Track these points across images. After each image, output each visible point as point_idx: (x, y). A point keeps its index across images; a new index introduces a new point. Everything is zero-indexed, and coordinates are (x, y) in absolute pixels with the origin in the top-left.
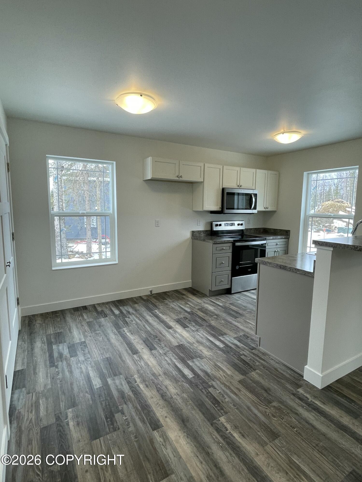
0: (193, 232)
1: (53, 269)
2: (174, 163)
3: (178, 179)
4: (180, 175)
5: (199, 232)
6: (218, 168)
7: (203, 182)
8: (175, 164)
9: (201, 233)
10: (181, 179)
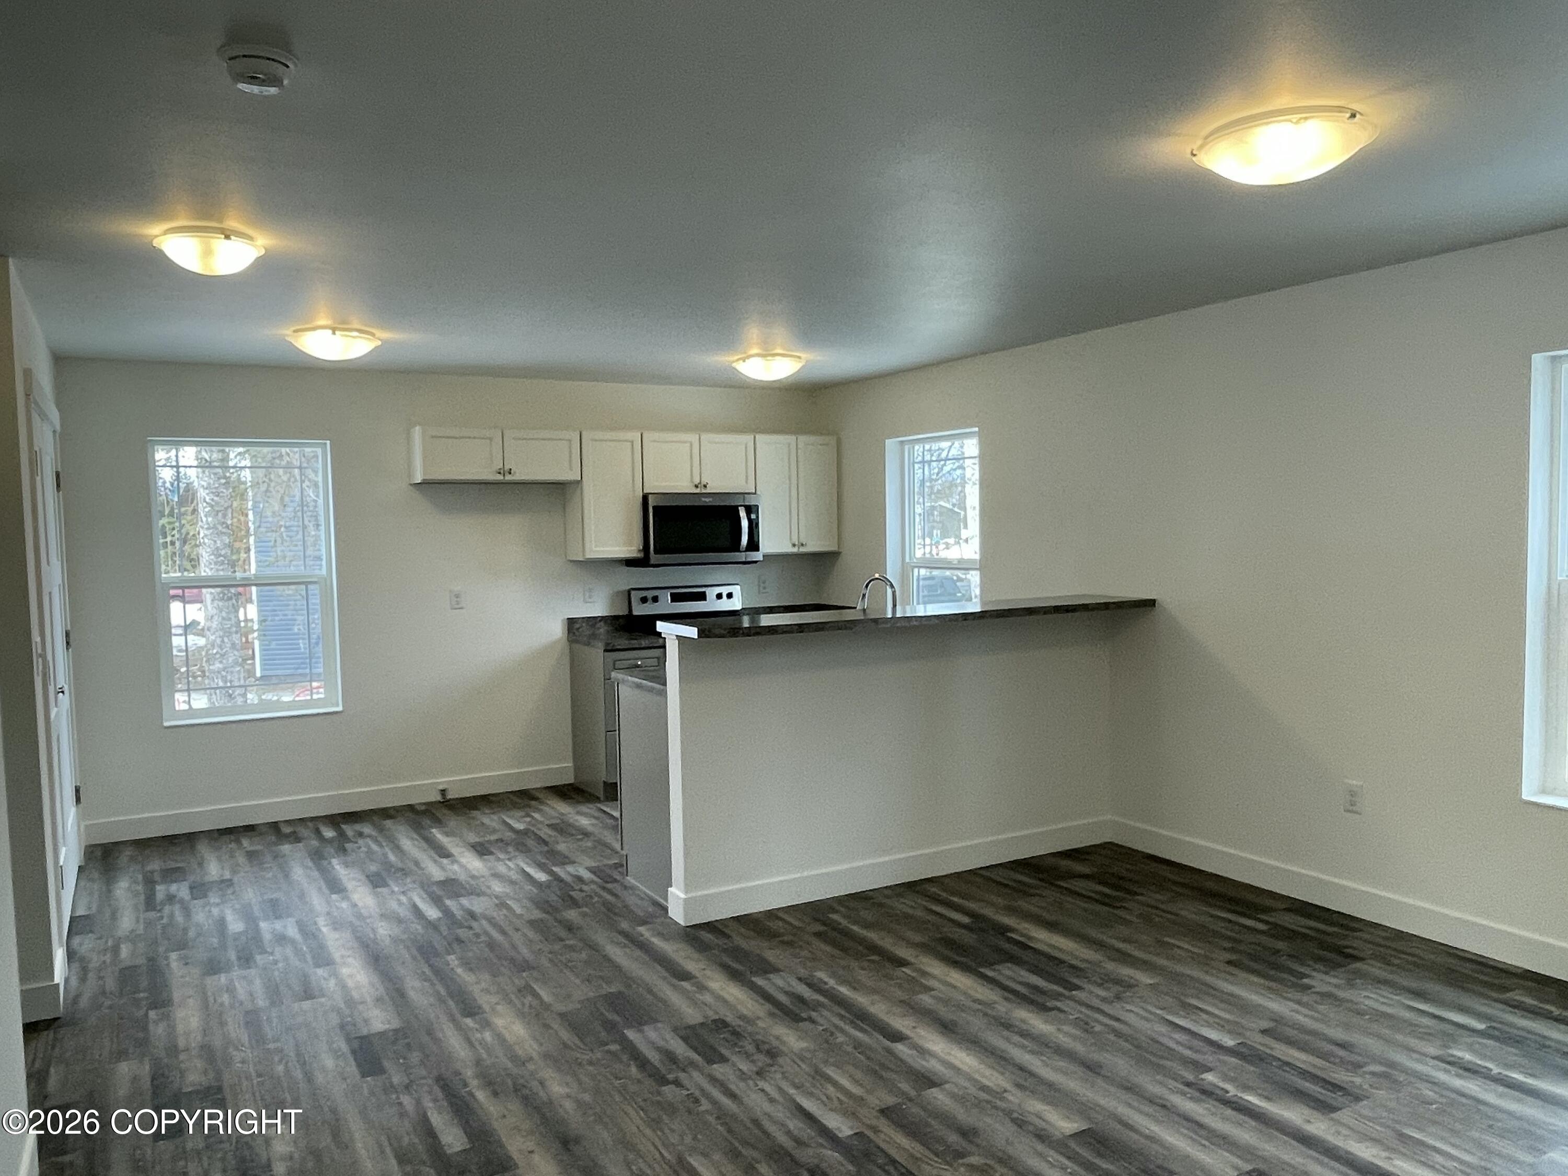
0: (571, 622)
1: (166, 724)
2: (487, 438)
3: (500, 477)
4: (507, 468)
5: (592, 621)
6: (626, 441)
7: (579, 483)
8: (491, 439)
9: (598, 625)
10: (508, 478)
